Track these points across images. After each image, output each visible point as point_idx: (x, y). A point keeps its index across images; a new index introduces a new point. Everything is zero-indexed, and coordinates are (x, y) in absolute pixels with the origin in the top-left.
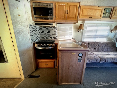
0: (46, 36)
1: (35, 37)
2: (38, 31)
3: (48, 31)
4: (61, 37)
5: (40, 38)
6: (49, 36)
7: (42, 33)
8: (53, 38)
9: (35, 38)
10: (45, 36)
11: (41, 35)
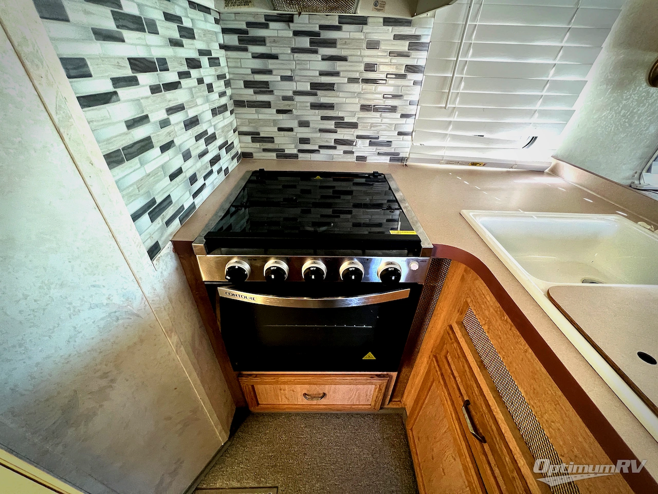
0: (294, 124)
1: (187, 156)
2: (207, 73)
3: (314, 65)
4: (448, 143)
5: (238, 148)
6: (331, 125)
7: (249, 94)
8: (362, 147)
9: (190, 168)
10: (286, 121)
11: (250, 114)
